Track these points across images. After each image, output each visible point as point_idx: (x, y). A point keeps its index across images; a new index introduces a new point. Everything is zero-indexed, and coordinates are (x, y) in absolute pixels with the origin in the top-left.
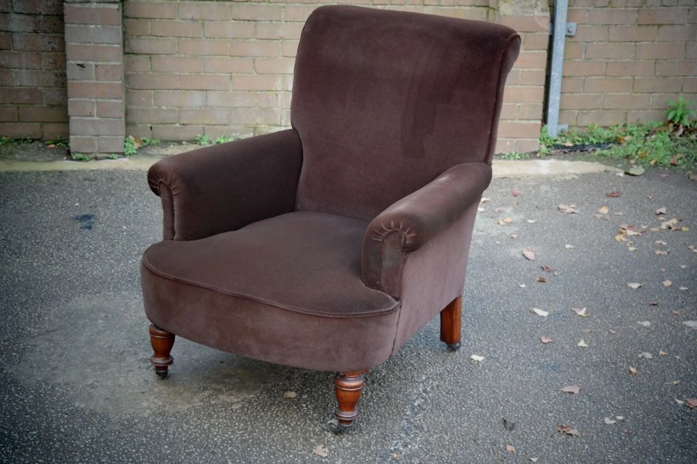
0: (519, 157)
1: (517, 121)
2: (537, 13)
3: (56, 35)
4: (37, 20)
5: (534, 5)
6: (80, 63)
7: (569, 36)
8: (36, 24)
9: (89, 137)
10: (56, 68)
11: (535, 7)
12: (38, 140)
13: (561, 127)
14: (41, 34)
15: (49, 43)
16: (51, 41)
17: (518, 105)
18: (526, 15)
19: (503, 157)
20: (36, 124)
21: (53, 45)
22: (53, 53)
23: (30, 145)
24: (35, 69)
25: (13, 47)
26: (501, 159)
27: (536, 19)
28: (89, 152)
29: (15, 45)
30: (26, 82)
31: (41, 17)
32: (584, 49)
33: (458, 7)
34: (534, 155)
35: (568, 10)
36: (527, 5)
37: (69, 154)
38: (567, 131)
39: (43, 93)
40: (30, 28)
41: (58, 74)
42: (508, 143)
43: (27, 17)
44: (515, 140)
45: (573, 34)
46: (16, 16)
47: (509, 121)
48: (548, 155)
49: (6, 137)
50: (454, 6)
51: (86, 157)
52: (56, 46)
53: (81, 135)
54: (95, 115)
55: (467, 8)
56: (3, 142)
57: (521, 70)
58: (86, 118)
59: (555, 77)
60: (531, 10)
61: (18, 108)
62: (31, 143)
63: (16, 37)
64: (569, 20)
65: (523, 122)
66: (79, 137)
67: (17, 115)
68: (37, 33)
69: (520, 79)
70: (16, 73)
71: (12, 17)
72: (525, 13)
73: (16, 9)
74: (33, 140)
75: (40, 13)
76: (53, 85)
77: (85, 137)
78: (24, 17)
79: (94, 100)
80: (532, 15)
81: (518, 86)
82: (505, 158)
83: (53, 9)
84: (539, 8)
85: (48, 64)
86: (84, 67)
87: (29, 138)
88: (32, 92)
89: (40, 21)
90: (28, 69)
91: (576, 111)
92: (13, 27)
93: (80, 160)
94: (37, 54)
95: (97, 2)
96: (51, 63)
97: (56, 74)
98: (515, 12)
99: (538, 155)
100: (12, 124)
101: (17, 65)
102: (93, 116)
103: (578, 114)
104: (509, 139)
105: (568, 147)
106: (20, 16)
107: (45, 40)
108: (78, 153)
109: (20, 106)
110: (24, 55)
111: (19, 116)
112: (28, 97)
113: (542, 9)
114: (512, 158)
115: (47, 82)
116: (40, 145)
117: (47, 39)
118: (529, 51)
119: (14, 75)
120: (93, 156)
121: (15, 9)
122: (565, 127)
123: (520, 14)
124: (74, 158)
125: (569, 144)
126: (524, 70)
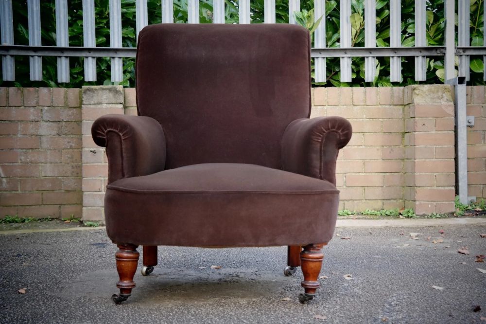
0: (440, 217)
1: (435, 188)
2: (443, 102)
3: (74, 136)
4: (60, 125)
5: (441, 97)
6: (93, 150)
7: (469, 126)
8: (60, 128)
9: (98, 208)
10: (73, 162)
11: (442, 98)
12: (56, 218)
13: (470, 198)
14: (63, 136)
15: (68, 142)
16: (70, 141)
17: (435, 174)
18: (435, 104)
19: (426, 217)
20: (56, 206)
21: (71, 144)
22: (71, 150)
23: (50, 222)
24: (57, 163)
25: (41, 147)
26: (425, 218)
27: (443, 107)
28: (97, 220)
29: (42, 146)
30: (49, 174)
31: (64, 123)
32: (482, 136)
33: (380, 106)
34: (452, 215)
35: (467, 106)
36: (435, 96)
37: (81, 223)
38: (475, 201)
39: (62, 181)
40: (54, 132)
41: (74, 166)
42: (430, 206)
43: (52, 123)
44: (435, 203)
45: (472, 124)
46: (44, 123)
47: (429, 188)
48: (463, 216)
49: (32, 217)
50: (377, 105)
51: (95, 223)
52: (73, 145)
53: (92, 207)
54: (103, 190)
55: (388, 107)
56: (30, 221)
57: (435, 146)
58: (95, 193)
59: (461, 157)
60: (439, 101)
61: (42, 194)
62: (50, 220)
63: (44, 139)
64: (468, 114)
65: (440, 188)
66: (89, 208)
67: (41, 200)
68: (60, 135)
69: (435, 154)
70: (42, 167)
71: (42, 124)
72: (434, 102)
73: (45, 118)
74: (53, 219)
75: (63, 120)
76: (70, 175)
77: (95, 208)
78: (51, 123)
79: (102, 178)
80: (440, 104)
81: (433, 160)
82: (428, 218)
83: (72, 117)
84: (445, 99)
85: (67, 158)
86: (95, 153)
87: (49, 217)
88: (54, 180)
89: (62, 126)
90: (51, 163)
91: (482, 186)
92: (42, 131)
93: (91, 226)
94: (59, 151)
95: (106, 104)
96: (69, 158)
97: (72, 166)
98: (426, 102)
99: (455, 215)
100: (37, 207)
101: (43, 161)
102: (101, 191)
103: (483, 188)
104: (430, 202)
105: (478, 211)
106: (48, 123)
107: (65, 140)
108: (89, 221)
109: (44, 192)
110: (49, 152)
111: (42, 200)
112: (51, 185)
113: (447, 100)
114: (434, 218)
115: (66, 173)
116: (58, 222)
117: (67, 140)
118: (440, 132)
119: (40, 168)
120: (100, 223)
121: (43, 118)
122: (474, 198)
123: (430, 104)
124: (85, 224)
125: (478, 209)
126: (437, 146)
